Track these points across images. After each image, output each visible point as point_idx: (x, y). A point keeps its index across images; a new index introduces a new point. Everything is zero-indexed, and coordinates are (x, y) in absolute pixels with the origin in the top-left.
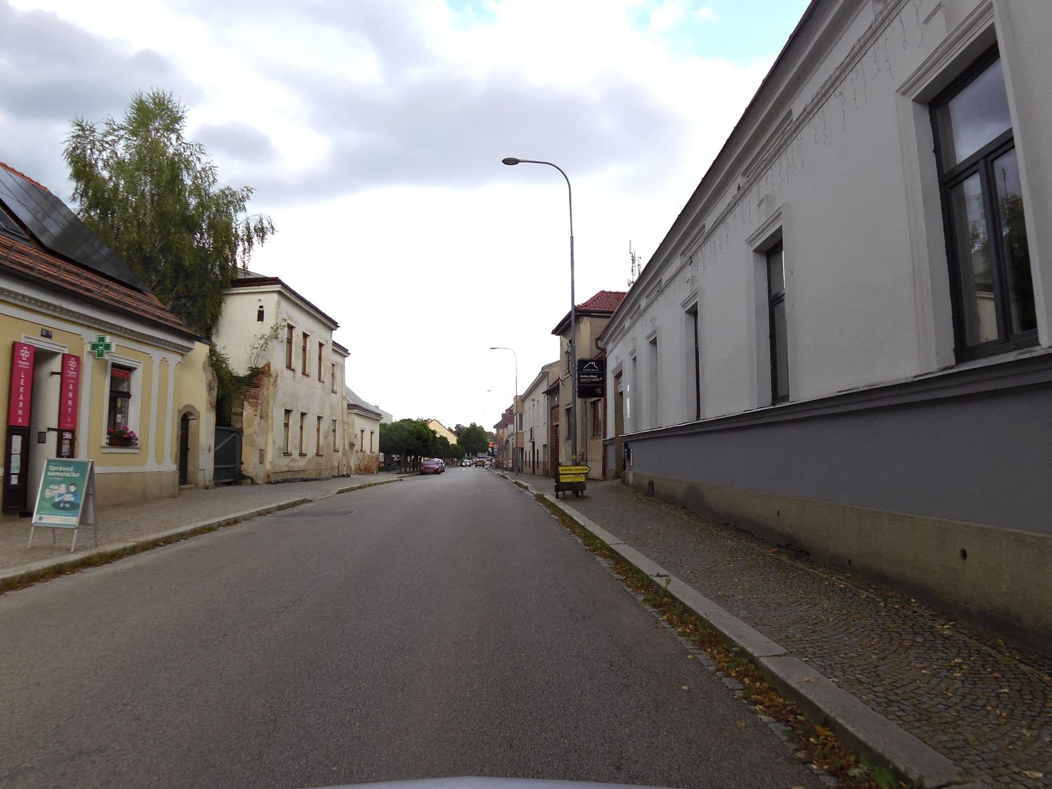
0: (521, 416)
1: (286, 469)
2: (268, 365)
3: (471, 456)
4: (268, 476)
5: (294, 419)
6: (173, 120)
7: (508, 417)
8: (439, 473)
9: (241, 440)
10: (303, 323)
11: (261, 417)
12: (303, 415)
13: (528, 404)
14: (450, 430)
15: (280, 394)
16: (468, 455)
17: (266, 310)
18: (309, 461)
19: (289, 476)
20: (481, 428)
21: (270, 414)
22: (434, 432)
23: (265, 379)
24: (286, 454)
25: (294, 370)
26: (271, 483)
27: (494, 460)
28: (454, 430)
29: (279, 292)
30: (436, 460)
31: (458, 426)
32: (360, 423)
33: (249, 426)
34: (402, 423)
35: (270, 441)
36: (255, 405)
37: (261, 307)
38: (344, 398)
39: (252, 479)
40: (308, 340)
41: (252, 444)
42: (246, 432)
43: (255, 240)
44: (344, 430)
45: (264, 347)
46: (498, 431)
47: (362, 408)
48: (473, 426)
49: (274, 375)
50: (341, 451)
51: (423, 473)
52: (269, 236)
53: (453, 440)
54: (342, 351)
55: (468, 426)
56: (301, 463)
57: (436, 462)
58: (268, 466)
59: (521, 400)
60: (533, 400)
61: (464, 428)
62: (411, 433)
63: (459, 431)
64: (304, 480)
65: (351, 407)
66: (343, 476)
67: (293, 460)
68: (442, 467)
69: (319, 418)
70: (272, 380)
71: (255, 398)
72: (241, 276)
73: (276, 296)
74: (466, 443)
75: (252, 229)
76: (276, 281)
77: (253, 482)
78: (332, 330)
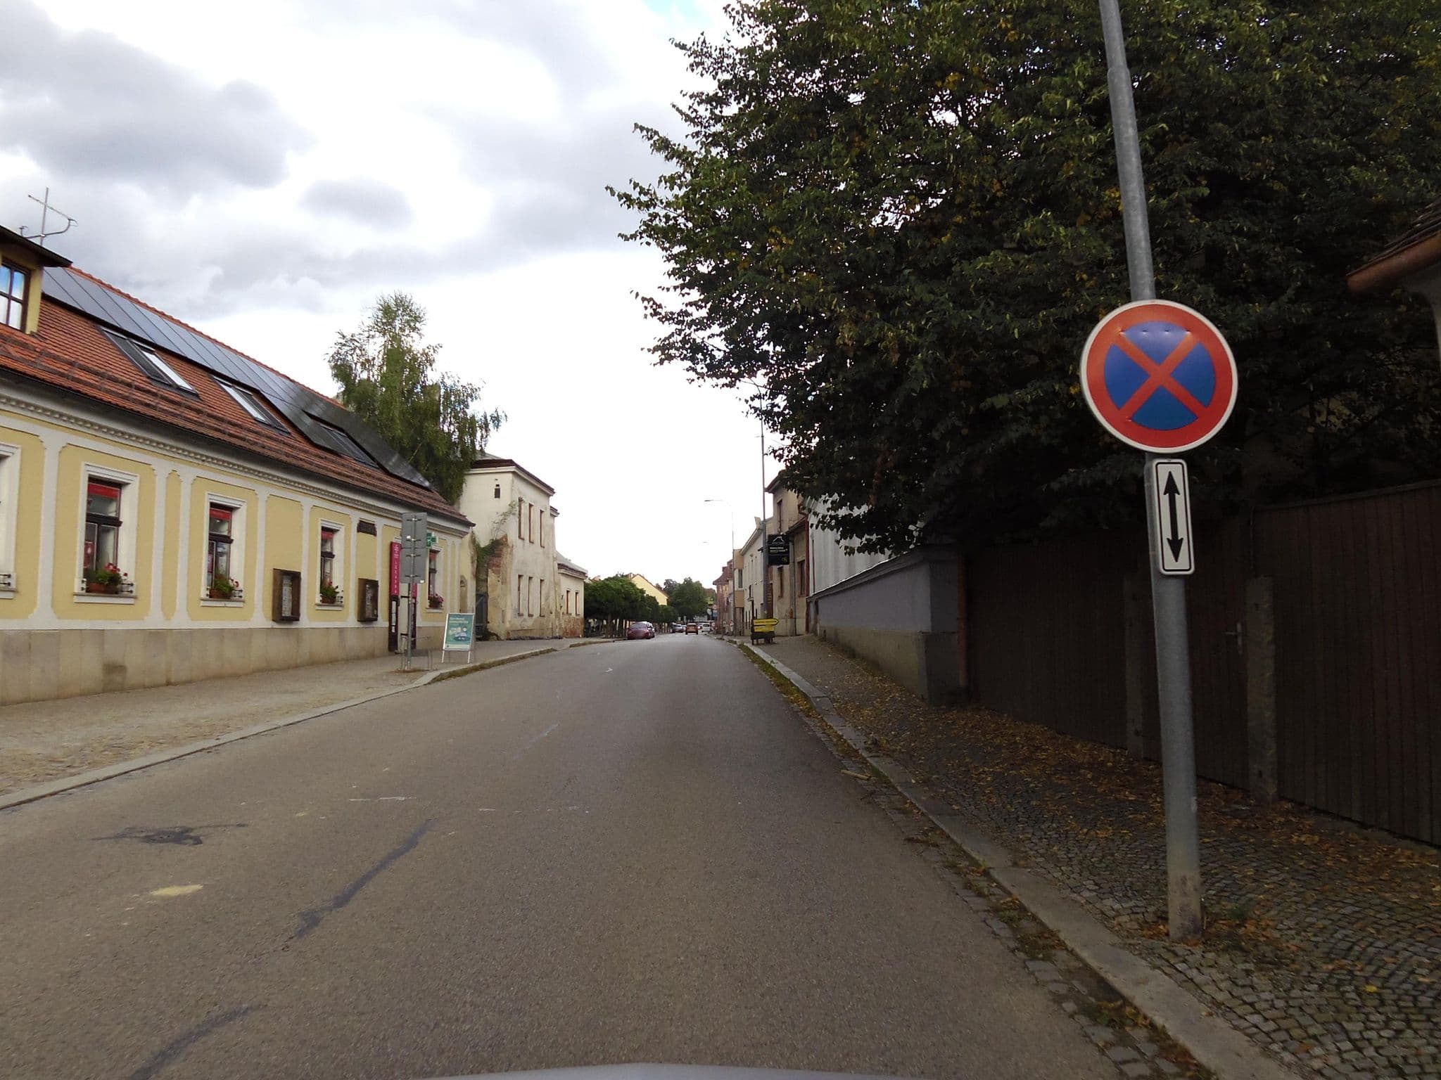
0: (741, 572)
1: (519, 628)
2: (506, 537)
3: (685, 621)
4: (508, 633)
5: (525, 581)
6: (414, 319)
7: (728, 573)
8: (649, 638)
9: (486, 602)
10: (530, 495)
11: (502, 583)
12: (530, 578)
13: (747, 559)
14: (658, 587)
15: (515, 561)
16: (682, 619)
17: (502, 488)
18: (535, 621)
19: (521, 634)
20: (698, 584)
21: (508, 580)
22: (642, 591)
23: (504, 550)
24: (520, 615)
25: (523, 539)
26: (510, 639)
27: (713, 624)
28: (663, 587)
29: (514, 473)
30: (645, 623)
31: (667, 582)
32: (567, 584)
33: (493, 591)
34: (608, 582)
35: (509, 603)
36: (498, 573)
37: (498, 485)
38: (555, 559)
39: (497, 635)
40: (532, 509)
41: (496, 606)
42: (491, 595)
43: (491, 426)
44: (556, 591)
45: (503, 522)
46: (718, 588)
47: (567, 567)
48: (688, 582)
49: (511, 545)
50: (554, 612)
51: (631, 638)
52: (503, 423)
53: (662, 600)
54: (554, 512)
55: (681, 582)
56: (529, 623)
57: (645, 625)
58: (508, 625)
59: (741, 554)
60: (752, 556)
61: (675, 584)
62: (618, 592)
63: (670, 588)
64: (532, 639)
65: (561, 566)
66: (556, 638)
67: (525, 620)
68: (650, 632)
69: (541, 581)
70: (509, 550)
71: (498, 566)
72: (479, 458)
73: (511, 475)
74: (679, 604)
75: (489, 418)
76: (510, 463)
77: (498, 639)
78: (549, 496)
